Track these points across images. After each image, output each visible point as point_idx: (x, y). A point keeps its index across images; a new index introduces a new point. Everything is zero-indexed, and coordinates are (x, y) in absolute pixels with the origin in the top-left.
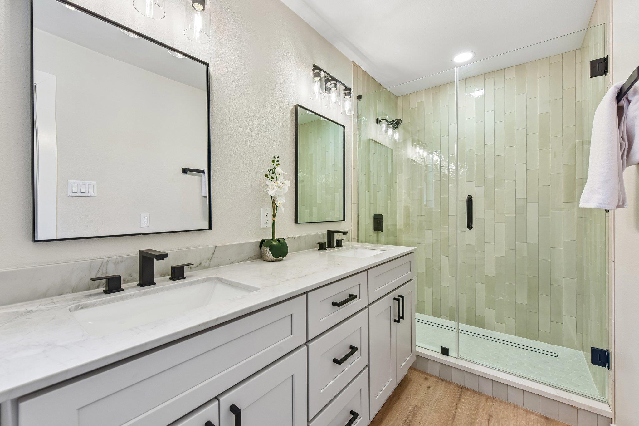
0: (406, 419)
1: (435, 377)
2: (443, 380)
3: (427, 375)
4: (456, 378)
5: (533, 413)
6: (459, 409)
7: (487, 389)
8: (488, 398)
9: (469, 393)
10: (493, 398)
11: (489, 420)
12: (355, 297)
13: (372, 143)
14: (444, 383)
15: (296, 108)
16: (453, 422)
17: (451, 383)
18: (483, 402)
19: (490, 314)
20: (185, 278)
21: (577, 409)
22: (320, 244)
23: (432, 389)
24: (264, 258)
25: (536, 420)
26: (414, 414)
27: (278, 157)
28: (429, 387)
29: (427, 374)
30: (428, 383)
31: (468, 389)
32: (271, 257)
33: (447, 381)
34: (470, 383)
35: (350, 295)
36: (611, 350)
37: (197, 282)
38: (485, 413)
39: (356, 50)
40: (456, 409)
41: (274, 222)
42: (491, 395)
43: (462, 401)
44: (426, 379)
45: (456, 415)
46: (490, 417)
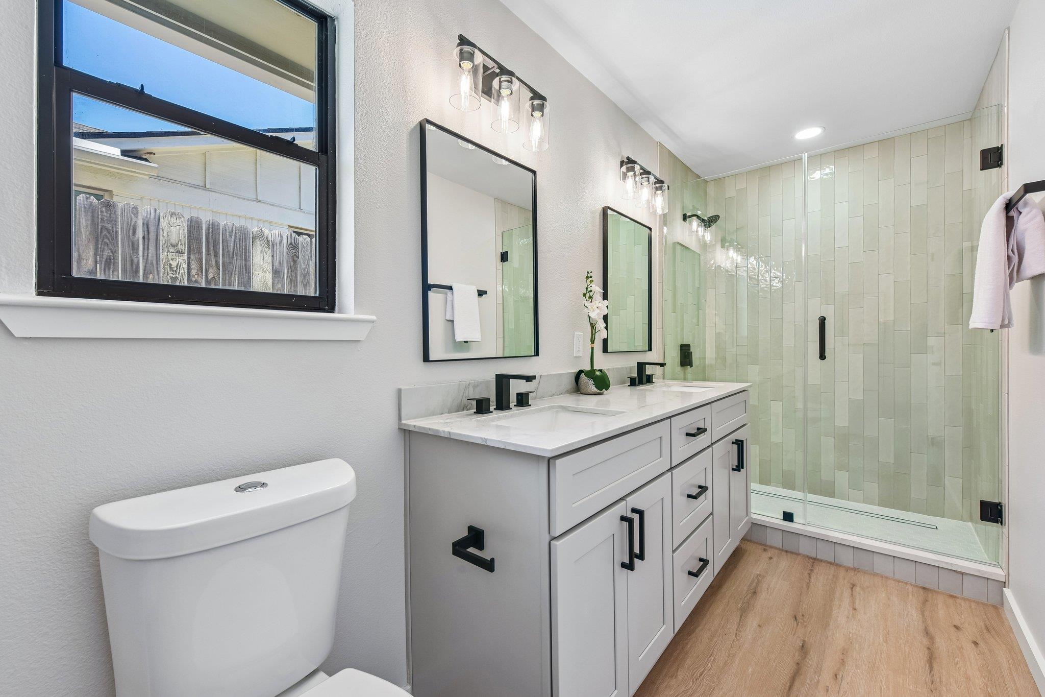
0: (750, 586)
1: (776, 548)
2: (787, 551)
3: (766, 547)
4: (805, 548)
5: (906, 583)
6: (813, 578)
7: (847, 559)
8: (847, 569)
9: (824, 564)
10: (854, 569)
11: (852, 588)
12: (705, 430)
13: (679, 247)
14: (789, 554)
15: (605, 211)
16: (807, 589)
17: (799, 554)
18: (842, 573)
19: (842, 479)
20: (530, 405)
21: (962, 574)
22: (631, 378)
23: (775, 559)
24: (583, 391)
25: (910, 588)
26: (759, 582)
27: (591, 272)
28: (771, 558)
29: (765, 545)
30: (769, 554)
31: (821, 561)
32: (594, 389)
33: (792, 553)
34: (824, 553)
35: (698, 429)
36: (1005, 502)
37: (541, 410)
38: (846, 582)
40: (810, 577)
41: (592, 349)
42: (851, 566)
43: (816, 571)
44: (765, 550)
45: (811, 584)
46: (853, 586)
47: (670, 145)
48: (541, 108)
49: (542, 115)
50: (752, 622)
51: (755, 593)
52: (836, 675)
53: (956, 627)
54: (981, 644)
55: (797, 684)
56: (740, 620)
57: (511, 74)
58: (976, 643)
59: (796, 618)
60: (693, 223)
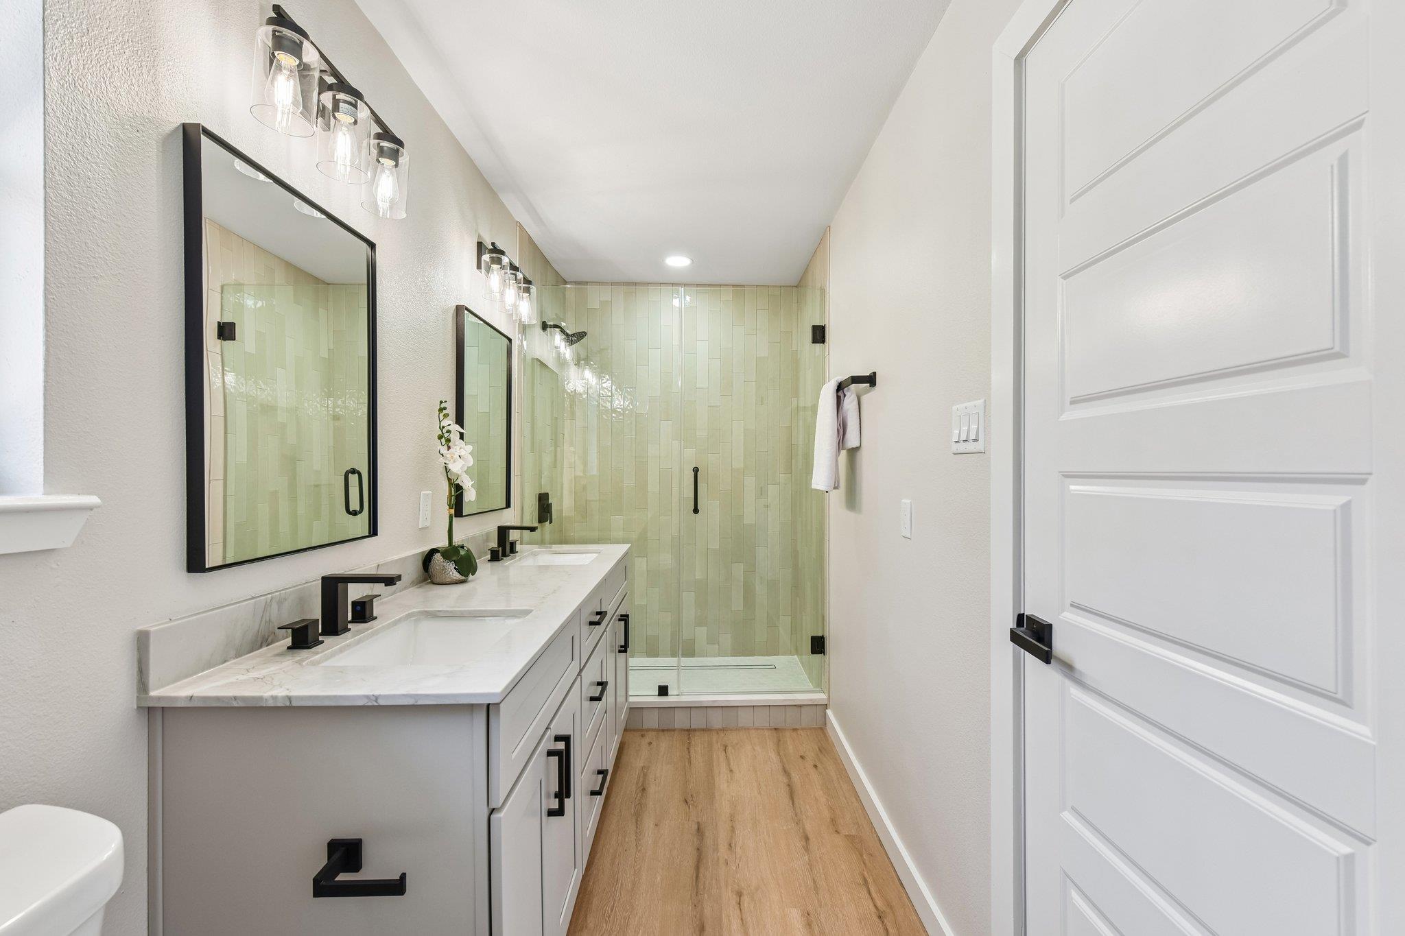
0: (637, 783)
1: (653, 730)
2: (663, 731)
3: (643, 732)
4: (680, 721)
5: (763, 729)
6: (692, 752)
7: (716, 720)
8: (718, 731)
9: (697, 733)
10: (723, 730)
11: (725, 750)
12: (605, 613)
13: (537, 365)
14: (666, 732)
15: (460, 310)
16: (690, 766)
17: (674, 730)
18: (714, 737)
19: (701, 633)
20: (376, 618)
21: (801, 706)
22: (491, 551)
23: (654, 743)
24: (438, 580)
25: (767, 733)
26: (645, 775)
27: (446, 402)
28: (650, 743)
29: (642, 730)
30: (647, 740)
31: (695, 730)
32: (456, 575)
33: (668, 730)
34: (697, 721)
35: (598, 614)
36: (826, 635)
37: (392, 623)
38: (719, 745)
39: (532, 210)
40: (689, 752)
41: (451, 516)
42: (721, 727)
43: (693, 743)
44: (642, 736)
45: (692, 758)
46: (726, 747)
47: (533, 231)
48: (395, 155)
49: (396, 166)
50: (648, 823)
51: (644, 790)
52: (730, 845)
53: (802, 757)
54: (819, 765)
55: (702, 870)
56: (637, 827)
57: (357, 94)
58: (815, 766)
59: (686, 802)
60: (556, 336)
